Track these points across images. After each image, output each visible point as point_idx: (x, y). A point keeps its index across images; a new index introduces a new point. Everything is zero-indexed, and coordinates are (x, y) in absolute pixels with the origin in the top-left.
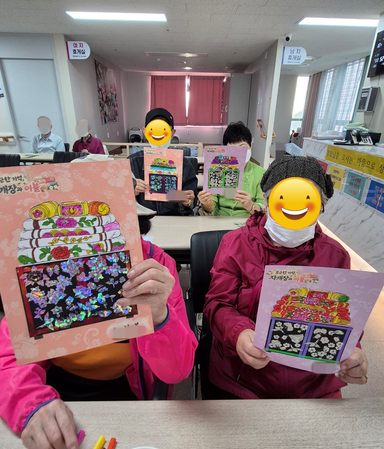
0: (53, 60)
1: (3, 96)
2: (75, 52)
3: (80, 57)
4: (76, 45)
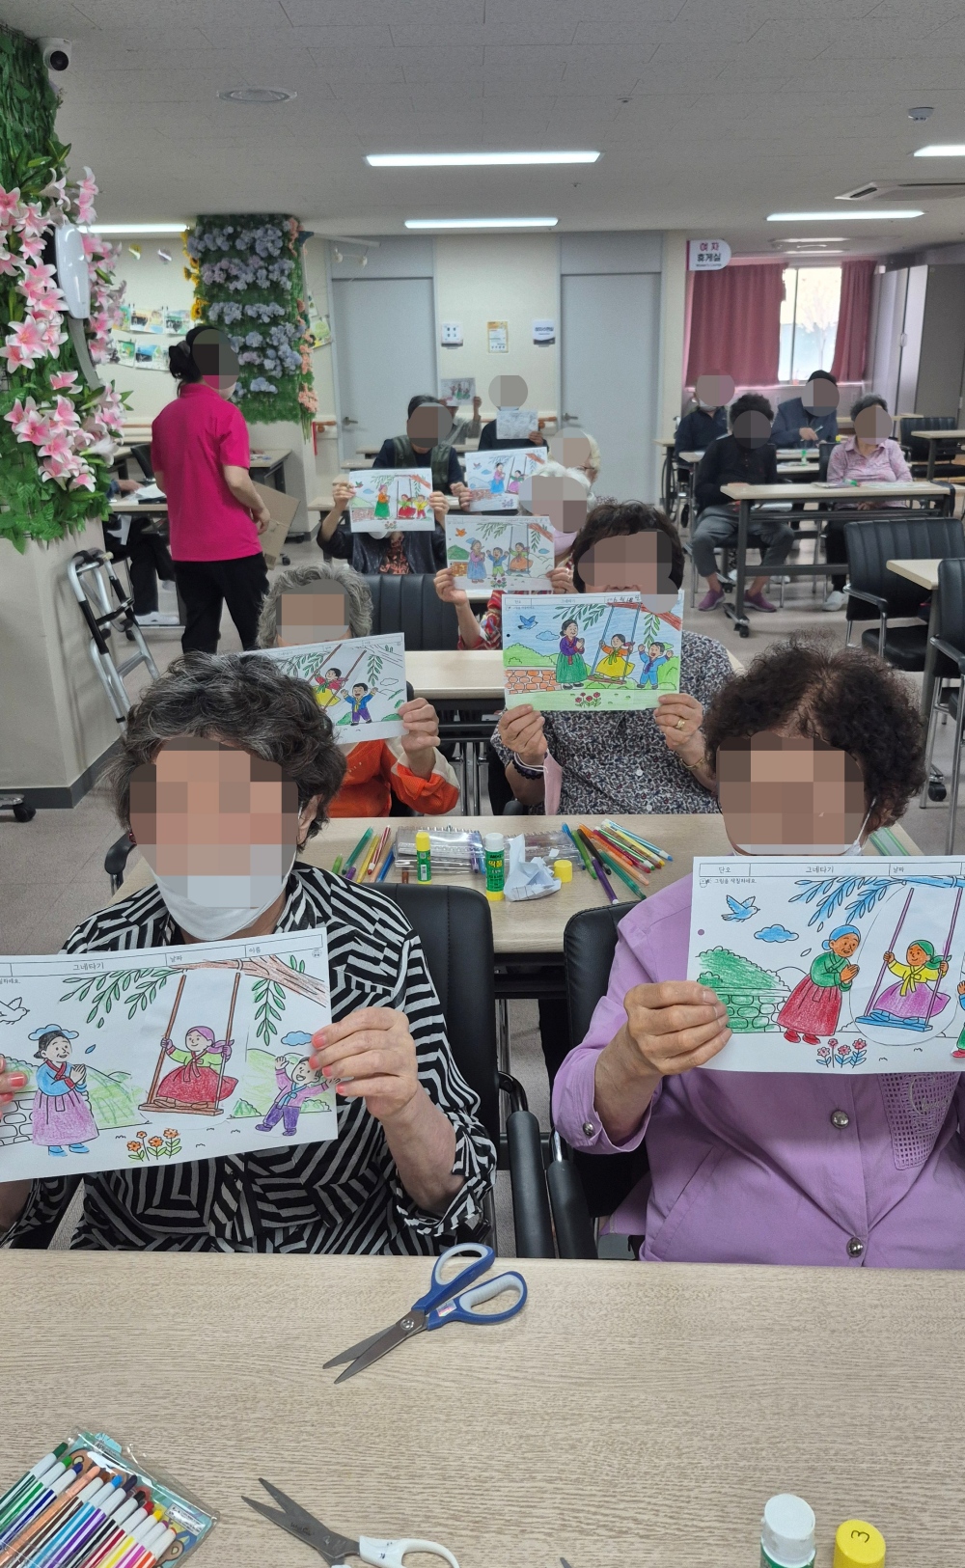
0: (660, 273)
1: (553, 343)
2: (701, 257)
3: (710, 266)
4: (704, 246)
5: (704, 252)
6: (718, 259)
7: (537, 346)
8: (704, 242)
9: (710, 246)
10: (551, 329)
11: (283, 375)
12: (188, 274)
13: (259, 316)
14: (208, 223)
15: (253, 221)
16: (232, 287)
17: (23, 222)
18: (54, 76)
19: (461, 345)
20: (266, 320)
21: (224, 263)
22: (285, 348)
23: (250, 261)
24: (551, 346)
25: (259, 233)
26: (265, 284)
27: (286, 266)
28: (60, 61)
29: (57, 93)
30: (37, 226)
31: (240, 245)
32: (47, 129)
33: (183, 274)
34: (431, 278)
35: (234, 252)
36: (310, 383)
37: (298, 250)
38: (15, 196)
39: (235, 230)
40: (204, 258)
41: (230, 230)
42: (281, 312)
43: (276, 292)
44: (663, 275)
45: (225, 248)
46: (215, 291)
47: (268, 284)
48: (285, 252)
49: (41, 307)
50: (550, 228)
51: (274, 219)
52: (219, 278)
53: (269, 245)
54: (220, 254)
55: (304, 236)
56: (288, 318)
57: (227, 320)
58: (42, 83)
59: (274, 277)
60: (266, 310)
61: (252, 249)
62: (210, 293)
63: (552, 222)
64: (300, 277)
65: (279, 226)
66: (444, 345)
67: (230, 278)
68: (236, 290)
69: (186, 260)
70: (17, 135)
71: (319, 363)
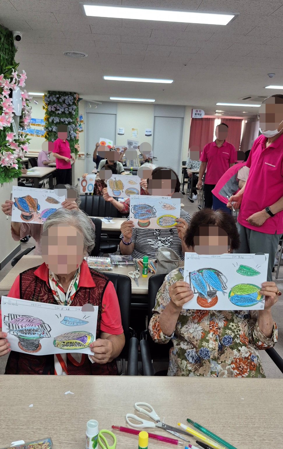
2: (196, 114)
3: (198, 117)
4: (197, 111)
5: (197, 113)
6: (201, 115)
7: (146, 136)
8: (197, 110)
9: (199, 111)
10: (151, 132)
11: (71, 139)
12: (44, 108)
13: (65, 122)
14: (51, 93)
15: (65, 94)
16: (57, 112)
17: (4, 85)
18: (16, 43)
19: (124, 134)
20: (67, 123)
21: (55, 105)
22: (72, 132)
23: (63, 105)
24: (150, 137)
25: (67, 97)
26: (67, 112)
27: (74, 108)
28: (18, 38)
29: (16, 48)
30: (8, 86)
31: (61, 100)
32: (12, 58)
33: (42, 108)
34: (116, 115)
35: (59, 102)
36: (77, 142)
37: (78, 103)
38: (2, 77)
39: (59, 96)
40: (49, 103)
41: (58, 96)
42: (72, 121)
43: (70, 115)
44: (184, 118)
45: (56, 101)
46: (52, 113)
47: (68, 112)
48: (74, 103)
49: (7, 111)
50: (152, 102)
51: (71, 94)
52: (53, 109)
53: (69, 101)
54: (54, 103)
55: (80, 99)
56: (73, 123)
57: (55, 122)
58: (12, 45)
59: (70, 110)
60: (67, 120)
61: (64, 102)
62: (50, 114)
63: (153, 101)
64: (78, 111)
65: (73, 96)
66: (118, 134)
67: (56, 110)
68: (58, 113)
69: (44, 104)
70: (4, 58)
71: (81, 136)
